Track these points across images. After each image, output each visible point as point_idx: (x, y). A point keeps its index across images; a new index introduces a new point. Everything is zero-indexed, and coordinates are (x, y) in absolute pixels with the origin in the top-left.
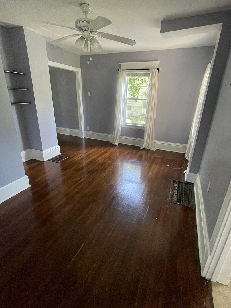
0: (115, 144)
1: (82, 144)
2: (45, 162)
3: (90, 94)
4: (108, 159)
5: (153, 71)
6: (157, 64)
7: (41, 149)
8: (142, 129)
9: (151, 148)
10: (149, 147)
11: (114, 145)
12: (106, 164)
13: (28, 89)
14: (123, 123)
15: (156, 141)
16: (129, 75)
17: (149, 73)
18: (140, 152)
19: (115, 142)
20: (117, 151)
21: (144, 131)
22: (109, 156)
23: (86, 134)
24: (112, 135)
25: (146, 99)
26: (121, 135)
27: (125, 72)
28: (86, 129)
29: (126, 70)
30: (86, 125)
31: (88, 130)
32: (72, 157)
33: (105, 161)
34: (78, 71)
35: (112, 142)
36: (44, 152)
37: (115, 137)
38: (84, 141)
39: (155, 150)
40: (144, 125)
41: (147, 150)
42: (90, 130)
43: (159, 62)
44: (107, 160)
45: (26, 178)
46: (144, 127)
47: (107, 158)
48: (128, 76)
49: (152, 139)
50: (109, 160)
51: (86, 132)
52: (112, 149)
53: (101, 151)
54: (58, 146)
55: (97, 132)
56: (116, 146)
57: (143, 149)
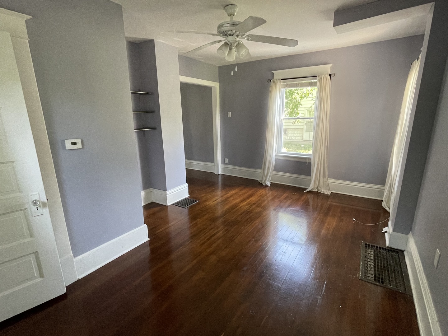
0: (265, 184)
1: (217, 183)
2: (168, 207)
3: (230, 115)
4: (256, 205)
5: (323, 78)
6: (328, 68)
7: (165, 190)
8: (307, 161)
9: (323, 191)
10: (320, 189)
11: (264, 185)
12: (253, 213)
13: (153, 112)
14: (278, 153)
15: (331, 180)
16: (287, 87)
17: (316, 82)
18: (304, 197)
19: (265, 181)
20: (269, 194)
21: (310, 164)
22: (257, 201)
23: (224, 169)
24: (260, 171)
25: (312, 118)
26: (275, 170)
27: (280, 82)
28: (224, 162)
29: (282, 80)
30: (224, 157)
31: (226, 164)
32: (205, 201)
33: (251, 209)
34: (216, 86)
35: (262, 181)
36: (168, 192)
37: (266, 174)
38: (220, 179)
39: (329, 194)
40: (310, 155)
41: (316, 194)
42: (230, 163)
43: (331, 65)
44: (254, 206)
45: (144, 228)
46: (310, 159)
47: (254, 204)
48: (285, 87)
49: (324, 176)
50: (258, 207)
51: (223, 165)
52: (262, 192)
53: (245, 193)
54: (187, 185)
55: (239, 166)
56: (267, 186)
57: (310, 192)
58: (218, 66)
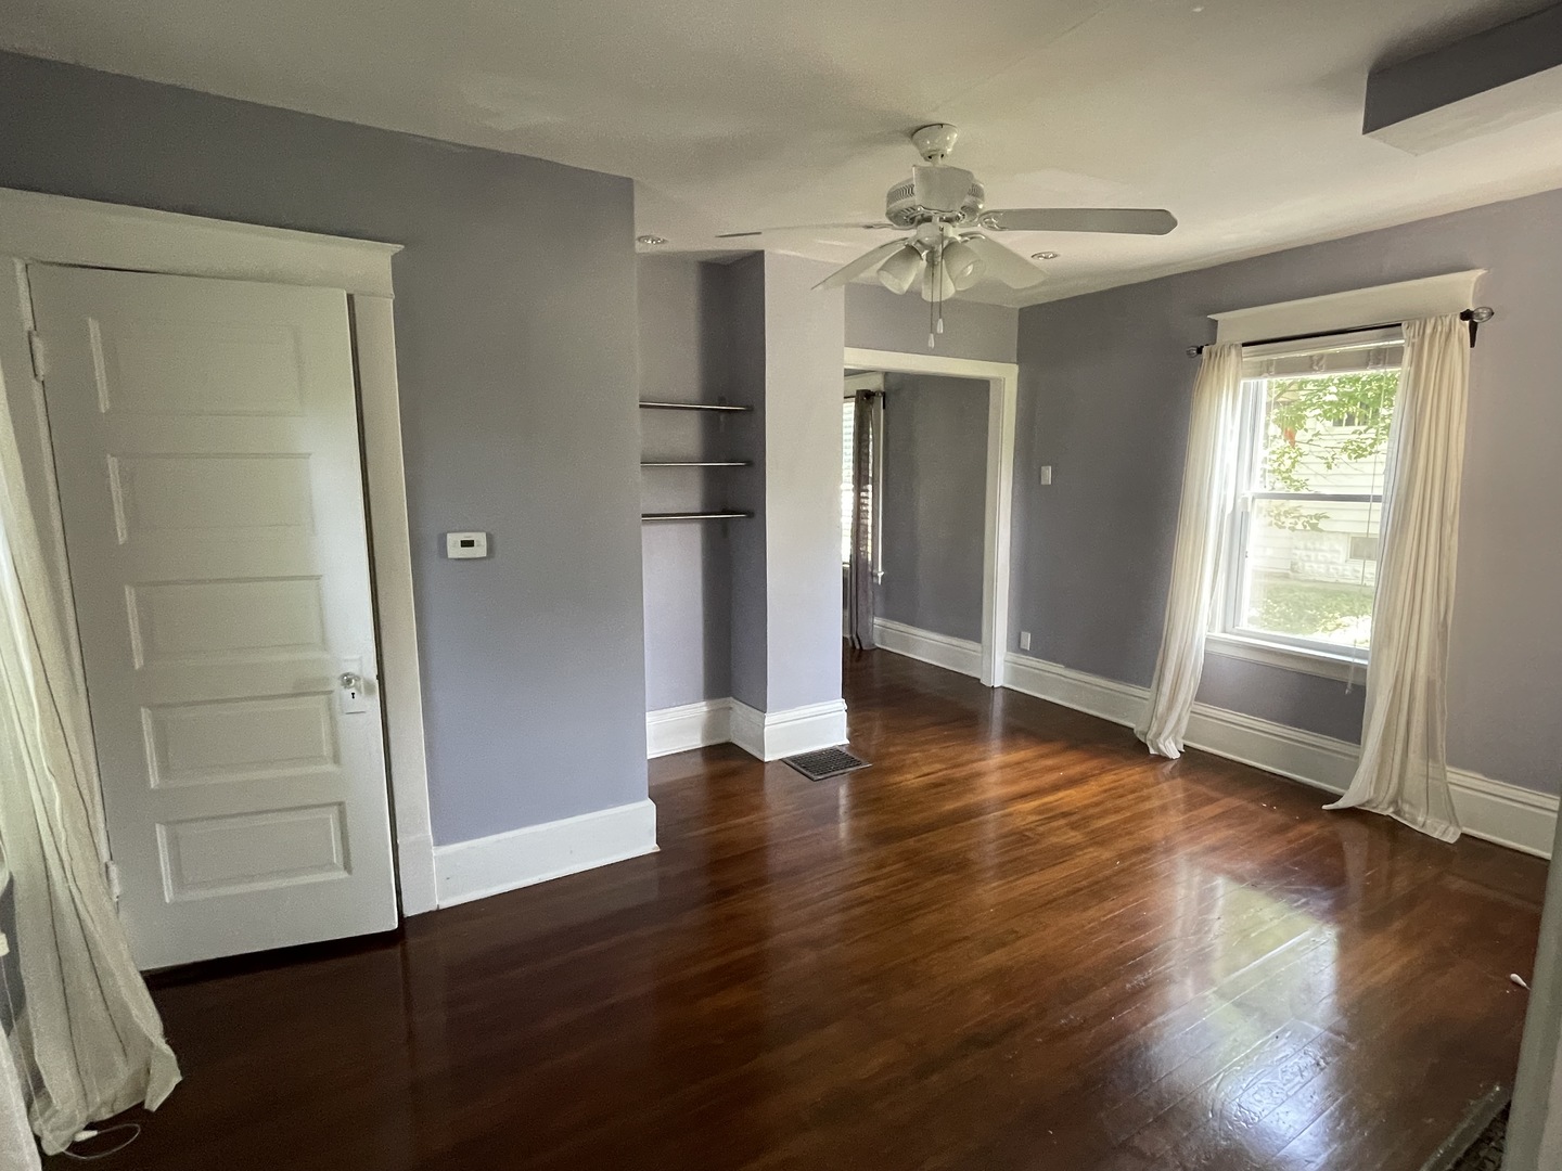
0: (1158, 749)
1: (988, 718)
2: (767, 767)
3: (1047, 474)
4: (1074, 818)
5: (1429, 331)
6: (1464, 288)
7: (762, 708)
8: (1350, 679)
9: (1420, 819)
10: (1406, 808)
11: (1152, 751)
12: (1038, 847)
14: (1224, 631)
15: (1454, 775)
16: (1268, 372)
17: (1399, 350)
19: (1159, 734)
20: (1171, 790)
21: (1360, 691)
22: (1086, 807)
23: (1016, 671)
24: (1145, 693)
25: (1377, 499)
26: (1200, 697)
27: (1239, 355)
28: (1016, 646)
29: (1244, 345)
30: (1021, 621)
31: (1024, 652)
32: (891, 770)
33: (1041, 829)
35: (1145, 734)
36: (770, 718)
37: (1161, 708)
39: (1451, 837)
40: (1361, 654)
41: (1388, 831)
42: (1039, 651)
43: (1480, 272)
44: (1062, 822)
45: (646, 812)
46: (1361, 670)
47: (1065, 815)
48: (1260, 374)
49: (1429, 752)
50: (1072, 829)
51: (1012, 656)
52: (1131, 775)
53: (1051, 769)
54: (841, 705)
55: (1068, 666)
56: (1163, 759)
57: (1352, 812)
58: (1018, 307)
